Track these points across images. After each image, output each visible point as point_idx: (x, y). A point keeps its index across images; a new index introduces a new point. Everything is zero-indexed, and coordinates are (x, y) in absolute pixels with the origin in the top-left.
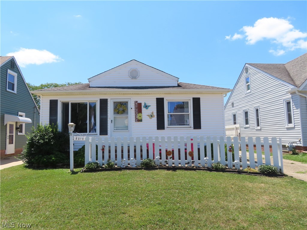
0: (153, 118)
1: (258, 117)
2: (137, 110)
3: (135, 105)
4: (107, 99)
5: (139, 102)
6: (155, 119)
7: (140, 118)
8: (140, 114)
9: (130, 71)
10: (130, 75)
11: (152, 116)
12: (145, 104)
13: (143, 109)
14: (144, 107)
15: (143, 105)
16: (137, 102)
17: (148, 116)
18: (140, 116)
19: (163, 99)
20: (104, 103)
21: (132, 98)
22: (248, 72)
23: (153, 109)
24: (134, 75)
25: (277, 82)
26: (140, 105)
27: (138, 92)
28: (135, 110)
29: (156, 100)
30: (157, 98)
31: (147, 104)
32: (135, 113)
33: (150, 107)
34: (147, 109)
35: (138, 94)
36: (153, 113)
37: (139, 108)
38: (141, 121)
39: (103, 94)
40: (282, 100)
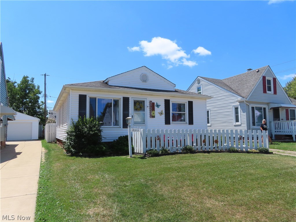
0: (162, 115)
1: (209, 116)
2: (151, 108)
3: (150, 104)
4: (129, 98)
5: (153, 102)
6: (163, 116)
7: (153, 115)
8: (153, 112)
9: (142, 75)
10: (141, 79)
11: (161, 114)
12: (157, 104)
13: (156, 108)
14: (156, 106)
15: (155, 104)
16: (151, 101)
17: (159, 113)
18: (154, 113)
19: (169, 101)
20: (126, 100)
21: (148, 98)
22: (200, 83)
23: (162, 108)
24: (144, 79)
25: (227, 93)
26: (153, 103)
27: (152, 94)
28: (150, 108)
29: (164, 101)
30: (165, 100)
31: (159, 104)
32: (150, 111)
33: (160, 106)
34: (158, 107)
35: (152, 95)
36: (162, 111)
37: (153, 106)
38: (154, 117)
39: (126, 93)
40: (232, 106)
